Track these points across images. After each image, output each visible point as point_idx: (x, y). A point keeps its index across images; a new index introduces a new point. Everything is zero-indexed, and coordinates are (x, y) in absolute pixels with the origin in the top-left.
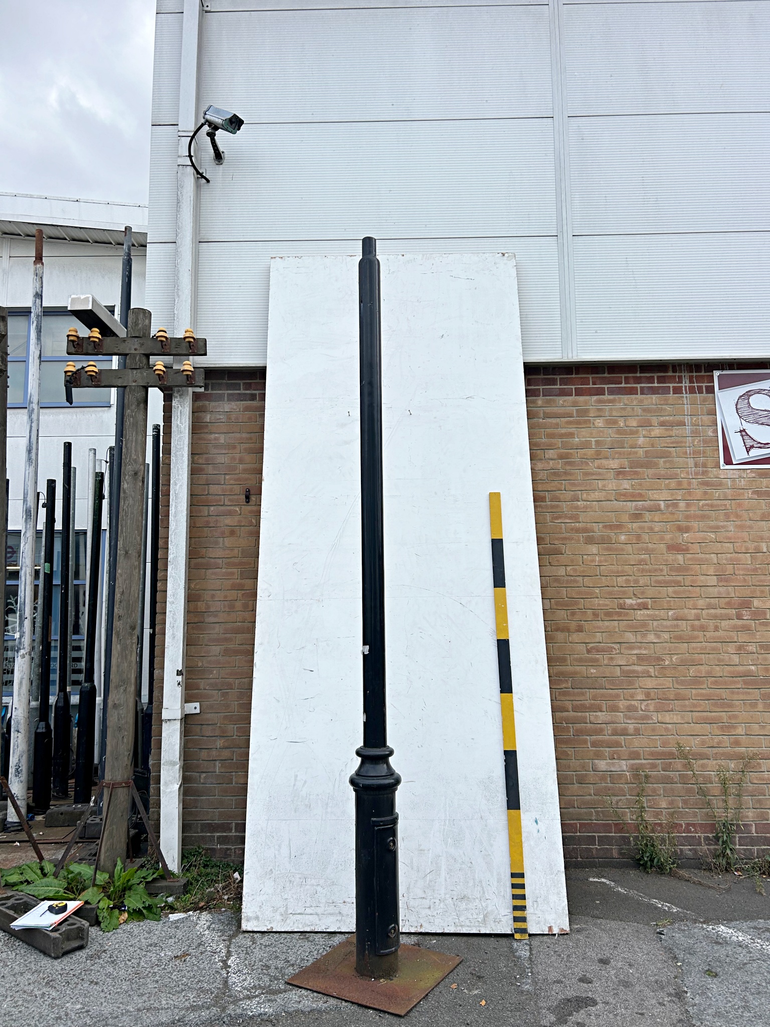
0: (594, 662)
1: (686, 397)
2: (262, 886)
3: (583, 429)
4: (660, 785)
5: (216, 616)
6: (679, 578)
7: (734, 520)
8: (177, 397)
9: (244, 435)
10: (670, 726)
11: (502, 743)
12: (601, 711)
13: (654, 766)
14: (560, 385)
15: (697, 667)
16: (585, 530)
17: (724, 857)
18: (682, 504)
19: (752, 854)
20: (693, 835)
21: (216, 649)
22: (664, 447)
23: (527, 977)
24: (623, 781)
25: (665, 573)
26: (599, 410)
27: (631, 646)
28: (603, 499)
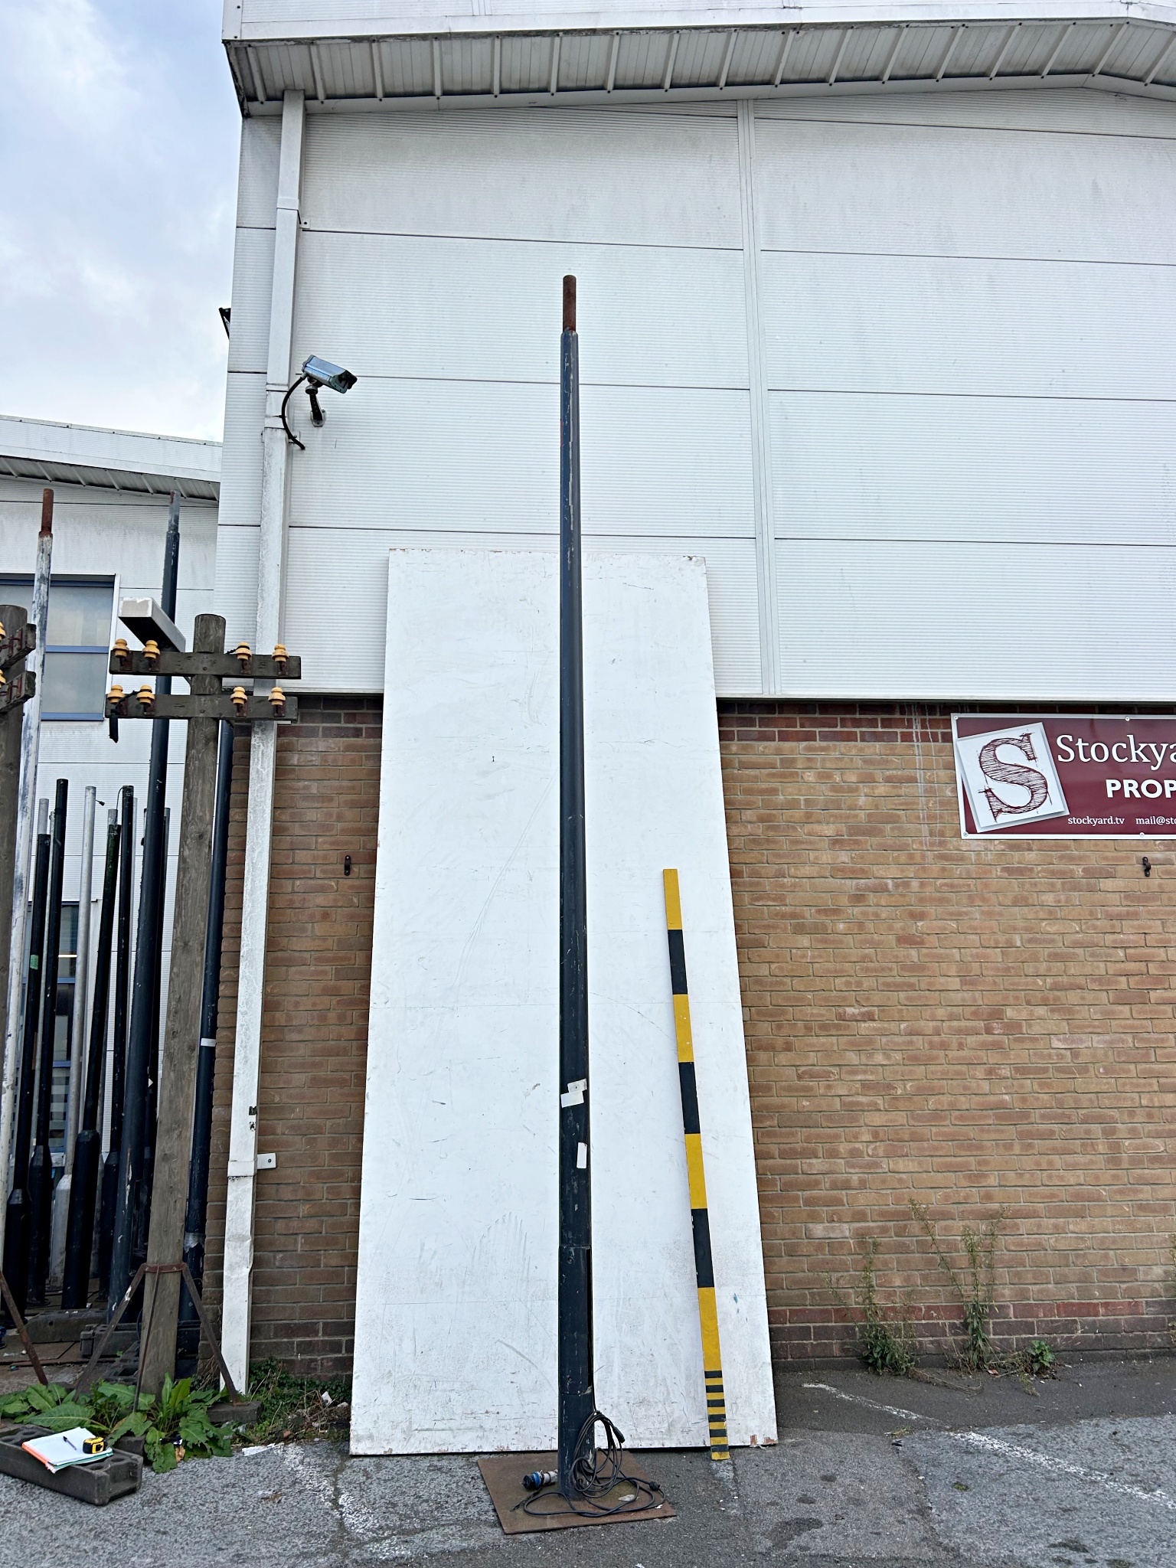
0: (807, 1091)
1: (918, 746)
2: (377, 1393)
3: (789, 785)
4: (893, 1256)
5: (300, 1031)
6: (913, 980)
7: (981, 904)
8: (257, 733)
9: (345, 783)
10: (904, 1176)
11: (688, 1199)
12: (817, 1157)
13: (884, 1230)
14: (760, 727)
15: (937, 1097)
16: (794, 916)
17: (974, 1350)
18: (915, 884)
19: (1010, 1345)
20: (935, 1321)
21: (300, 1078)
22: (891, 809)
23: (733, 1500)
24: (845, 1251)
25: (895, 973)
26: (809, 760)
27: (853, 1070)
28: (815, 875)
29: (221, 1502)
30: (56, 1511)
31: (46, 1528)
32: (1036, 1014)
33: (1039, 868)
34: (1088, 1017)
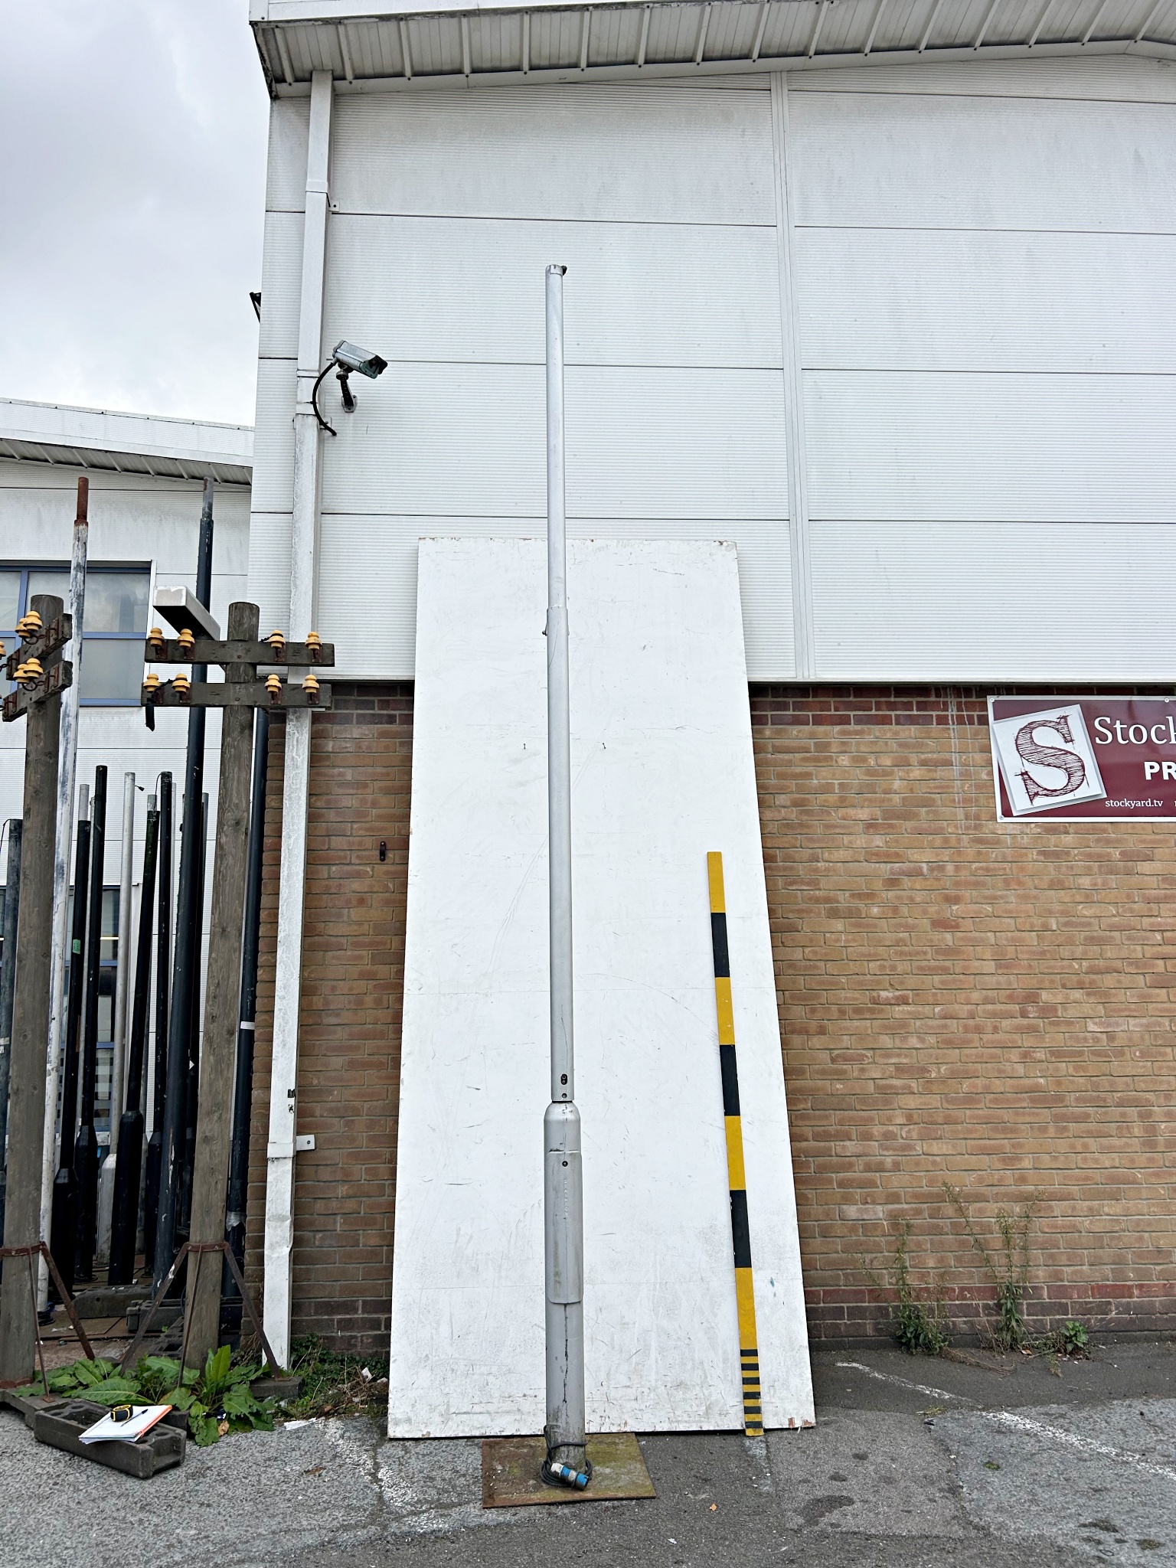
0: (841, 1074)
1: (953, 728)
2: (415, 1377)
3: (823, 769)
4: (926, 1237)
5: (338, 1015)
6: (948, 964)
7: (1016, 888)
8: (292, 720)
9: (380, 770)
10: (938, 1159)
11: (727, 1180)
12: (850, 1140)
13: (918, 1212)
14: (794, 711)
15: (971, 1080)
16: (827, 900)
17: (1008, 1331)
18: (950, 867)
19: (1044, 1326)
20: (968, 1302)
21: (337, 1062)
22: (926, 793)
23: (765, 1478)
24: (878, 1233)
25: (929, 956)
26: (843, 743)
27: (887, 1053)
28: (849, 859)
29: (263, 1475)
30: (103, 1483)
31: (93, 1500)
32: (1071, 998)
33: (1076, 851)
34: (1124, 1000)
